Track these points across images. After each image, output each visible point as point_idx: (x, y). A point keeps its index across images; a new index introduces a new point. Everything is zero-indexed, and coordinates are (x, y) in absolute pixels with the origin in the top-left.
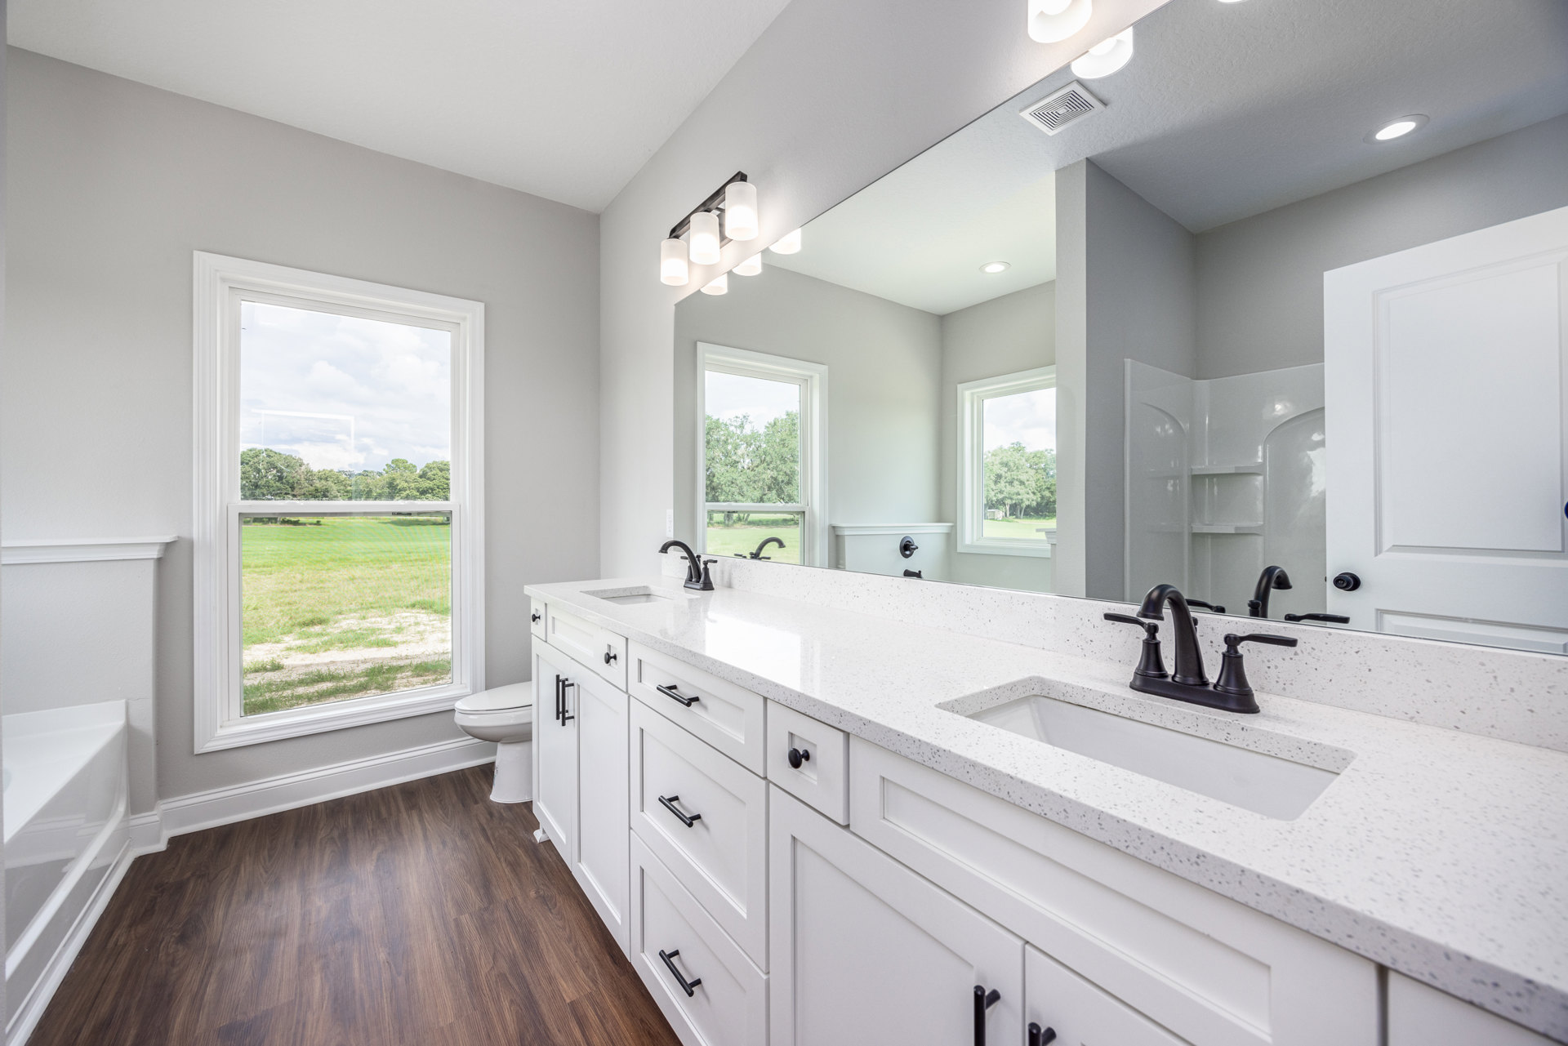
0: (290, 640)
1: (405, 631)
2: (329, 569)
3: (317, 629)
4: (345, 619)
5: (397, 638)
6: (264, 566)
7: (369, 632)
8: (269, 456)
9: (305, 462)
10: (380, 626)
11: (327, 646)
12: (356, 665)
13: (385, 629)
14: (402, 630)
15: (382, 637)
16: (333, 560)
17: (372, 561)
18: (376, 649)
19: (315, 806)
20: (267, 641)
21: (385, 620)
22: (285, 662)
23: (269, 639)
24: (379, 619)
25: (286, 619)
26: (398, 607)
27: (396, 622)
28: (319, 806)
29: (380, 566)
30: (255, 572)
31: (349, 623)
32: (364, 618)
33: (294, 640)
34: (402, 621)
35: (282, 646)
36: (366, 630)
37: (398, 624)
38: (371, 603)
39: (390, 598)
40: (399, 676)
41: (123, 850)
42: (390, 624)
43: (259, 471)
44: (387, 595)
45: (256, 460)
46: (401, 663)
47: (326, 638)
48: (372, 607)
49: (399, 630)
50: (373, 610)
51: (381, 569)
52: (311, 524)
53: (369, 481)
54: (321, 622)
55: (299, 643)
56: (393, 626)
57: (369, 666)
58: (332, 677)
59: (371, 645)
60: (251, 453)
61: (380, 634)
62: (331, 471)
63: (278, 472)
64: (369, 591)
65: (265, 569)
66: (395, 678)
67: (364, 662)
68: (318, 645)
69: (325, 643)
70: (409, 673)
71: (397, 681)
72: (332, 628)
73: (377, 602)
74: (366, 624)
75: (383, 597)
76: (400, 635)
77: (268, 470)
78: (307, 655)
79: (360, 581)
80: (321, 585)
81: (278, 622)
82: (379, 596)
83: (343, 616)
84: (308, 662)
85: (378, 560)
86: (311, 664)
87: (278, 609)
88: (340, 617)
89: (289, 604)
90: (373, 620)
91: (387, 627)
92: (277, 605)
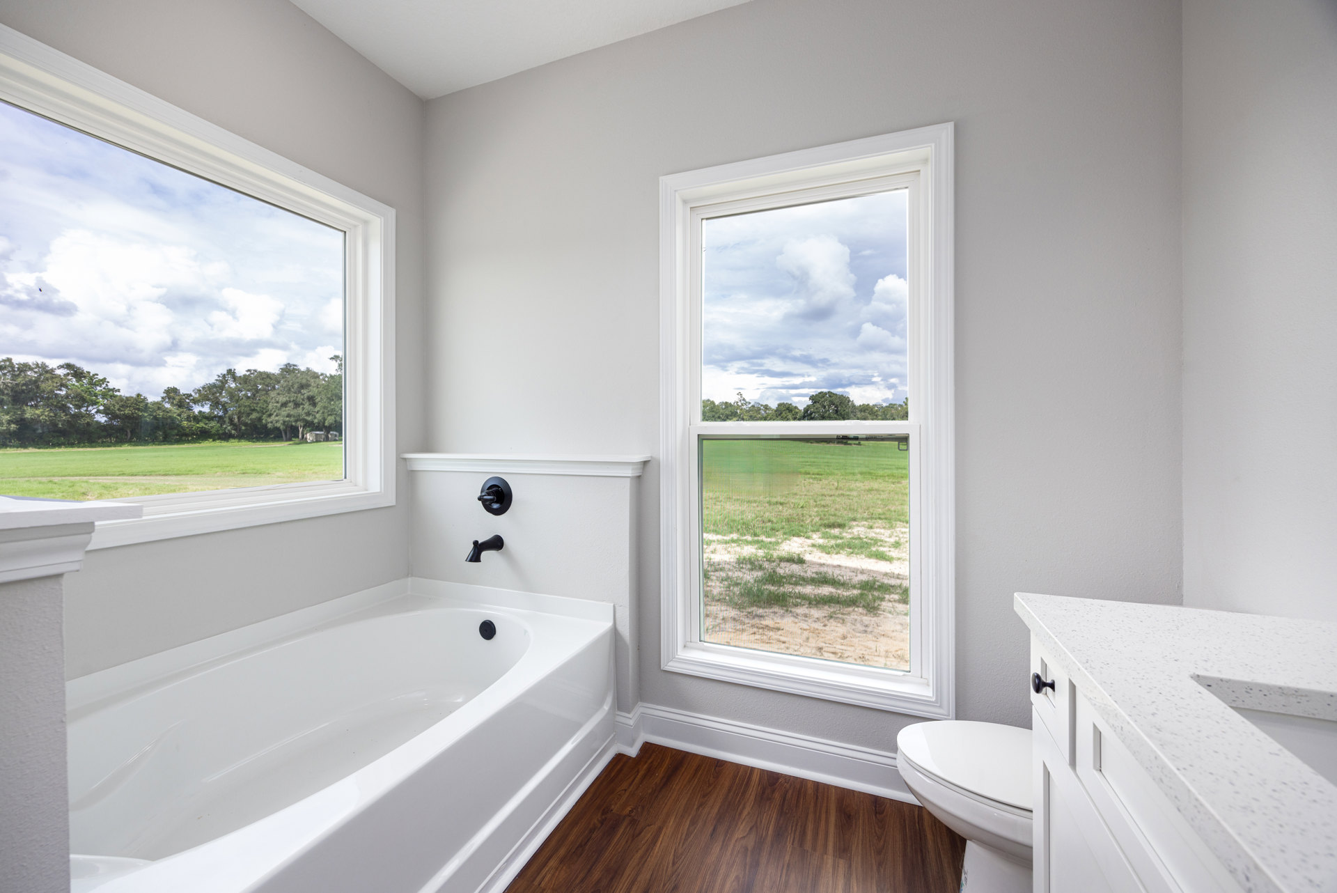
0: (817, 538)
1: (902, 547)
2: (857, 480)
3: (836, 531)
4: (858, 526)
5: (894, 553)
6: (818, 474)
7: (872, 542)
8: (830, 396)
9: (851, 400)
10: (883, 538)
11: (839, 548)
12: (854, 574)
13: (886, 542)
14: (900, 545)
15: (882, 549)
16: (861, 473)
17: (888, 476)
18: (875, 560)
19: (752, 769)
20: (801, 536)
21: (888, 532)
22: (807, 557)
23: (802, 534)
24: (882, 531)
25: (817, 519)
26: (900, 521)
27: (896, 536)
28: (756, 771)
29: (894, 481)
30: (812, 478)
31: (859, 530)
32: (871, 527)
33: (819, 538)
34: (901, 536)
35: (809, 542)
36: (872, 540)
37: (897, 538)
38: (879, 514)
39: (895, 511)
40: (887, 597)
41: (609, 739)
42: (890, 537)
43: (824, 407)
44: (892, 509)
45: (823, 400)
46: (893, 582)
47: (839, 541)
48: (880, 518)
49: (897, 545)
50: (880, 521)
51: (893, 483)
52: (855, 444)
53: (893, 411)
54: (841, 526)
55: (821, 541)
56: (892, 540)
57: (864, 578)
58: (834, 582)
59: (870, 556)
60: (820, 395)
61: (881, 546)
62: (868, 405)
63: (835, 407)
64: (880, 502)
65: (818, 476)
66: (883, 599)
67: (862, 572)
68: (832, 546)
69: (838, 546)
70: (896, 597)
71: (884, 603)
72: (846, 533)
73: (884, 514)
74: (872, 534)
75: (889, 510)
76: (897, 551)
77: (829, 406)
78: (824, 555)
79: (875, 492)
80: (848, 493)
81: (813, 520)
82: (887, 508)
83: (857, 523)
84: (822, 561)
85: (893, 476)
86: (824, 564)
87: (816, 509)
88: (854, 523)
89: (824, 506)
90: (878, 530)
91: (888, 540)
92: (816, 506)
